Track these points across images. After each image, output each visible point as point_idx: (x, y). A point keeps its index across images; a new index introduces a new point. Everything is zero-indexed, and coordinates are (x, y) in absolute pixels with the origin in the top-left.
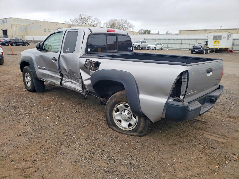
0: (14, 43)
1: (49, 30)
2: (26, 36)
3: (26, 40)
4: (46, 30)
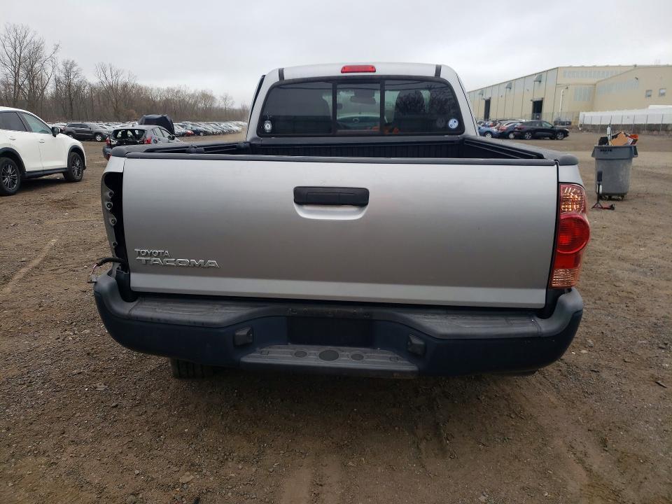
0: (529, 131)
1: (662, 91)
2: (581, 114)
3: (580, 123)
4: (651, 91)
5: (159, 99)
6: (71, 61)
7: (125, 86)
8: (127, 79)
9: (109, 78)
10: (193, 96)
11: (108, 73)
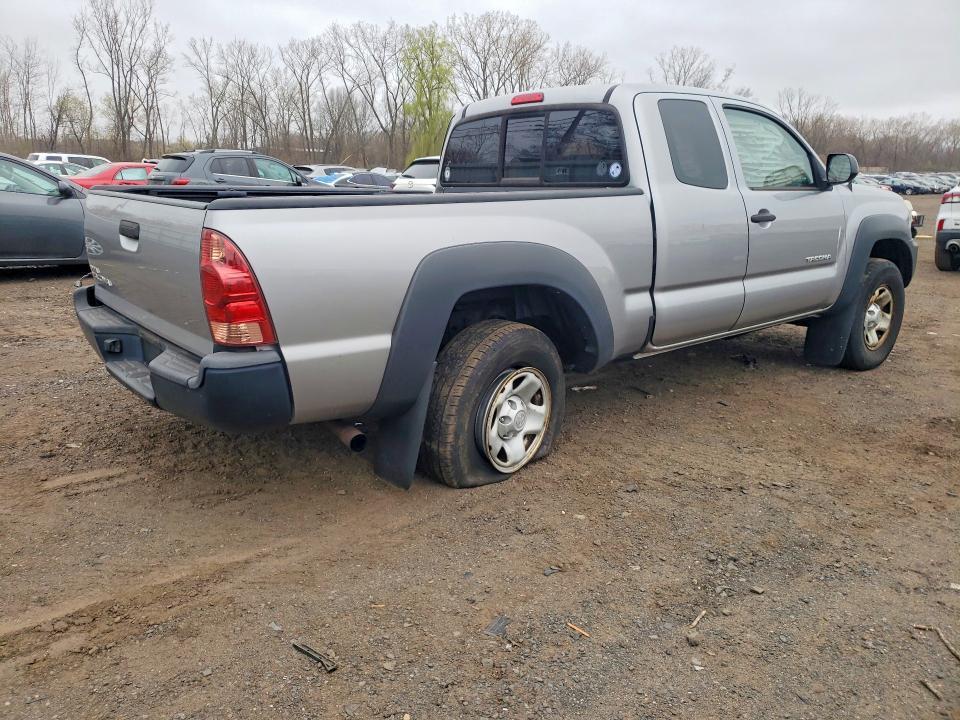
5: (872, 137)
6: (746, 90)
7: (820, 119)
8: (822, 109)
9: (796, 111)
10: (934, 130)
11: (795, 102)
